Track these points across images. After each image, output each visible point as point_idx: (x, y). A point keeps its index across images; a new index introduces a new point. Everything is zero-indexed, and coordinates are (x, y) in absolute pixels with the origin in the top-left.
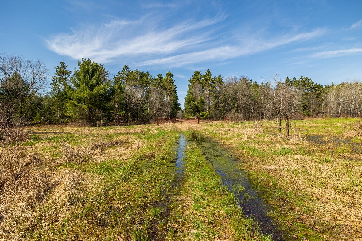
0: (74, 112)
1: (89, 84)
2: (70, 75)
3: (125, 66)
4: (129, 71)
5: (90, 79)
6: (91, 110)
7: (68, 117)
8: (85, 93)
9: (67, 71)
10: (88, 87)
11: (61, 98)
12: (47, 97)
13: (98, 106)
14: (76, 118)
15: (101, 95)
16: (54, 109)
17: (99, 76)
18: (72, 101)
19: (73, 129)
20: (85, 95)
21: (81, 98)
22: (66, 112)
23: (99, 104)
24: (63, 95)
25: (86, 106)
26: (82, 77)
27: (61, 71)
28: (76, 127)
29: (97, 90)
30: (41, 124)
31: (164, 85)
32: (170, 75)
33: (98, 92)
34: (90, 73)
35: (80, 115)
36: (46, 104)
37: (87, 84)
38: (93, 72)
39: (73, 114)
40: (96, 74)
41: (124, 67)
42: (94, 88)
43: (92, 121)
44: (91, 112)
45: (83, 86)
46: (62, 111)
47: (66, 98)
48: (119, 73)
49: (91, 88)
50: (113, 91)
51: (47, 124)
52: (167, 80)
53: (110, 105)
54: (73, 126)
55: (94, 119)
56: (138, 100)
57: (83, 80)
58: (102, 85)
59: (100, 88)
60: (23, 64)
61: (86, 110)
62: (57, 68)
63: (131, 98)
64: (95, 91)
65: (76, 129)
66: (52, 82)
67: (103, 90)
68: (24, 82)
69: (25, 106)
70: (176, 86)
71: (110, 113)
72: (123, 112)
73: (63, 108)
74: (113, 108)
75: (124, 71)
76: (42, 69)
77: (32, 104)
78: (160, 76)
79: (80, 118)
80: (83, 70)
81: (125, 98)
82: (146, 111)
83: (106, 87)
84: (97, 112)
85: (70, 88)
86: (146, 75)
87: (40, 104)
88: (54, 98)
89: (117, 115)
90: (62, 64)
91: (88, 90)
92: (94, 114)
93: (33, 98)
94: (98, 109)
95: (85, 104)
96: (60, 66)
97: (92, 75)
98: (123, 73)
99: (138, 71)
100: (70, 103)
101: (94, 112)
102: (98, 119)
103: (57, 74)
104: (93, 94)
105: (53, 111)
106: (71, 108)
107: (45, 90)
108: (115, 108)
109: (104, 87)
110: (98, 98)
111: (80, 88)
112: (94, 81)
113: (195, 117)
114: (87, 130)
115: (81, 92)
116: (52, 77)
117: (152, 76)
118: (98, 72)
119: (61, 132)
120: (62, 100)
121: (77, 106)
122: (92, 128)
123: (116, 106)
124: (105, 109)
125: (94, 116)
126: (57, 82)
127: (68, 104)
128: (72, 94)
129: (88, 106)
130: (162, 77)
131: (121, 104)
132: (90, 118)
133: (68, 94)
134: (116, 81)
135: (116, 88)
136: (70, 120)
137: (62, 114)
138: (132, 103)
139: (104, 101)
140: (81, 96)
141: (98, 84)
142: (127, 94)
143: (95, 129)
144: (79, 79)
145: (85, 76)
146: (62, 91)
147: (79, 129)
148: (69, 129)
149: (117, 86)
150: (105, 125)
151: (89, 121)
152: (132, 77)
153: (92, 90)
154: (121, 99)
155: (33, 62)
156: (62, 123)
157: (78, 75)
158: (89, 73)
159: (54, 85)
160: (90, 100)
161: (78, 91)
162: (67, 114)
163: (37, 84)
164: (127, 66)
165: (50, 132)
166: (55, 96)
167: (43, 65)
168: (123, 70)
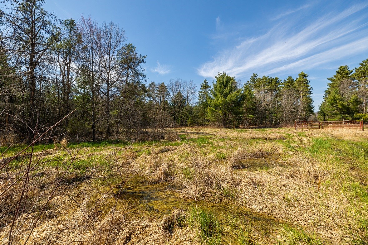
0: (213, 117)
1: (224, 93)
2: (210, 88)
3: (254, 74)
4: (257, 78)
5: (224, 89)
6: (225, 114)
7: (208, 121)
8: (220, 100)
9: (208, 86)
10: (223, 95)
11: (204, 106)
12: (196, 106)
13: (231, 111)
14: (214, 121)
15: (233, 102)
16: (200, 114)
17: (232, 85)
18: (211, 108)
19: (211, 130)
20: (221, 102)
21: (218, 105)
22: (207, 117)
23: (232, 110)
24: (205, 104)
25: (221, 111)
26: (218, 88)
27: (204, 87)
28: (214, 128)
29: (230, 97)
30: (192, 125)
31: (295, 87)
32: (304, 75)
33: (231, 99)
34: (225, 83)
35: (217, 119)
36: (195, 111)
37: (222, 93)
38: (227, 82)
39: (212, 118)
40: (230, 84)
41: (253, 76)
42: (227, 96)
43: (226, 124)
44: (225, 116)
45: (219, 95)
46: (205, 115)
47: (207, 106)
48: (248, 82)
49: (225, 96)
50: (243, 97)
51: (195, 126)
52: (300, 81)
53: (240, 109)
54: (212, 127)
55: (227, 122)
56: (267, 105)
57: (219, 90)
58: (234, 93)
59: (233, 95)
60: (182, 84)
61: (221, 115)
62: (202, 84)
63: (260, 103)
64: (228, 98)
65: (213, 130)
66: (199, 95)
67: (235, 97)
68: (183, 97)
69: (183, 113)
70: (311, 86)
71: (240, 117)
72: (251, 116)
73: (205, 114)
74: (243, 113)
75: (253, 79)
76: (193, 86)
77: (187, 111)
78: (290, 78)
79: (217, 121)
80: (219, 82)
81: (254, 102)
82: (275, 115)
83: (238, 94)
84: (229, 116)
85: (210, 98)
86: (275, 80)
87: (192, 111)
88: (199, 106)
89: (247, 118)
90: (205, 81)
91: (223, 98)
92: (227, 117)
93: (187, 107)
94: (231, 113)
95: (220, 110)
96: (204, 83)
97: (227, 85)
98: (251, 81)
99: (266, 77)
100: (210, 109)
101: (227, 116)
102: (231, 122)
103: (202, 89)
104: (226, 101)
105: (199, 116)
106: (210, 113)
107: (194, 101)
108: (245, 112)
109: (236, 94)
110: (231, 104)
111: (217, 97)
112: (227, 90)
113: (343, 120)
114: (222, 132)
115: (217, 100)
116: (199, 92)
117: (281, 80)
118: (231, 82)
119: (203, 133)
120: (205, 108)
121: (215, 111)
122: (226, 130)
123: (246, 110)
124: (237, 114)
125: (228, 119)
126: (202, 95)
127: (208, 110)
128: (211, 102)
129: (223, 111)
130: (292, 80)
131: (250, 108)
132: (224, 121)
133: (209, 102)
134: (246, 88)
135: (247, 94)
136: (209, 123)
137: (205, 118)
138: (261, 107)
139: (236, 106)
140: (218, 103)
141: (231, 91)
142: (256, 99)
143: (228, 131)
144: (216, 90)
145: (220, 87)
146: (204, 101)
147: (216, 130)
148: (209, 130)
149: (247, 93)
150: (237, 127)
151: (223, 124)
152: (260, 83)
153: (226, 98)
154: (250, 104)
155: (188, 82)
156: (204, 124)
157: (215, 87)
158: (223, 84)
159: (201, 97)
160: (224, 106)
161: (215, 100)
162: (207, 118)
163: (190, 98)
164: (255, 74)
165: (195, 132)
166: (200, 105)
167: (193, 83)
168: (251, 78)
